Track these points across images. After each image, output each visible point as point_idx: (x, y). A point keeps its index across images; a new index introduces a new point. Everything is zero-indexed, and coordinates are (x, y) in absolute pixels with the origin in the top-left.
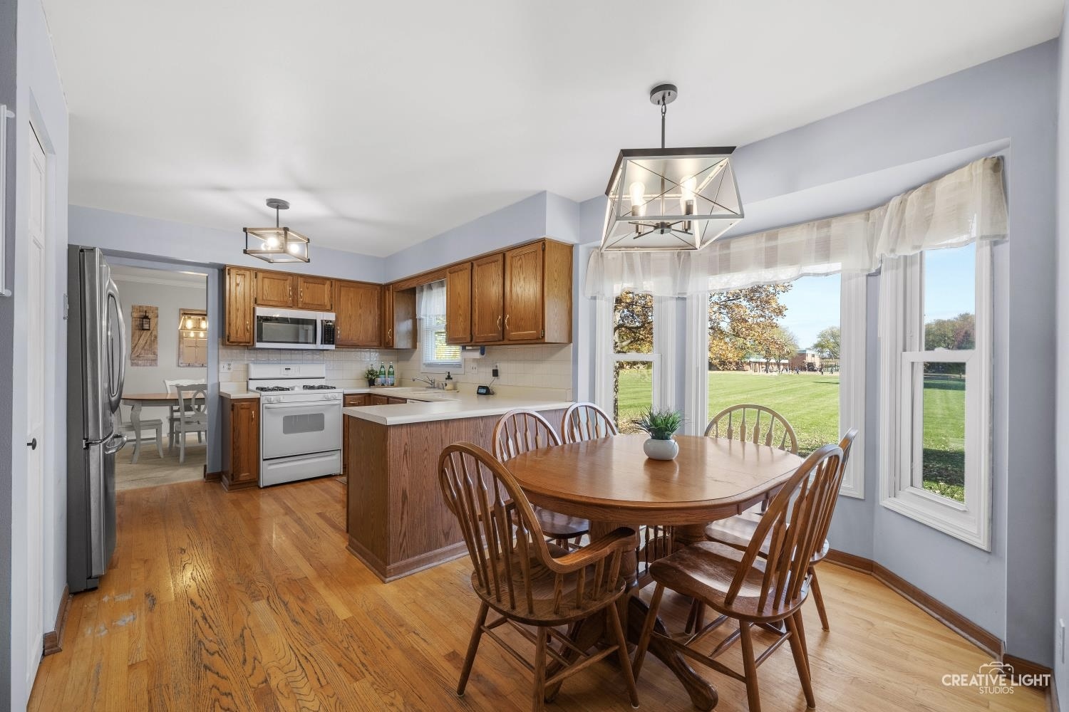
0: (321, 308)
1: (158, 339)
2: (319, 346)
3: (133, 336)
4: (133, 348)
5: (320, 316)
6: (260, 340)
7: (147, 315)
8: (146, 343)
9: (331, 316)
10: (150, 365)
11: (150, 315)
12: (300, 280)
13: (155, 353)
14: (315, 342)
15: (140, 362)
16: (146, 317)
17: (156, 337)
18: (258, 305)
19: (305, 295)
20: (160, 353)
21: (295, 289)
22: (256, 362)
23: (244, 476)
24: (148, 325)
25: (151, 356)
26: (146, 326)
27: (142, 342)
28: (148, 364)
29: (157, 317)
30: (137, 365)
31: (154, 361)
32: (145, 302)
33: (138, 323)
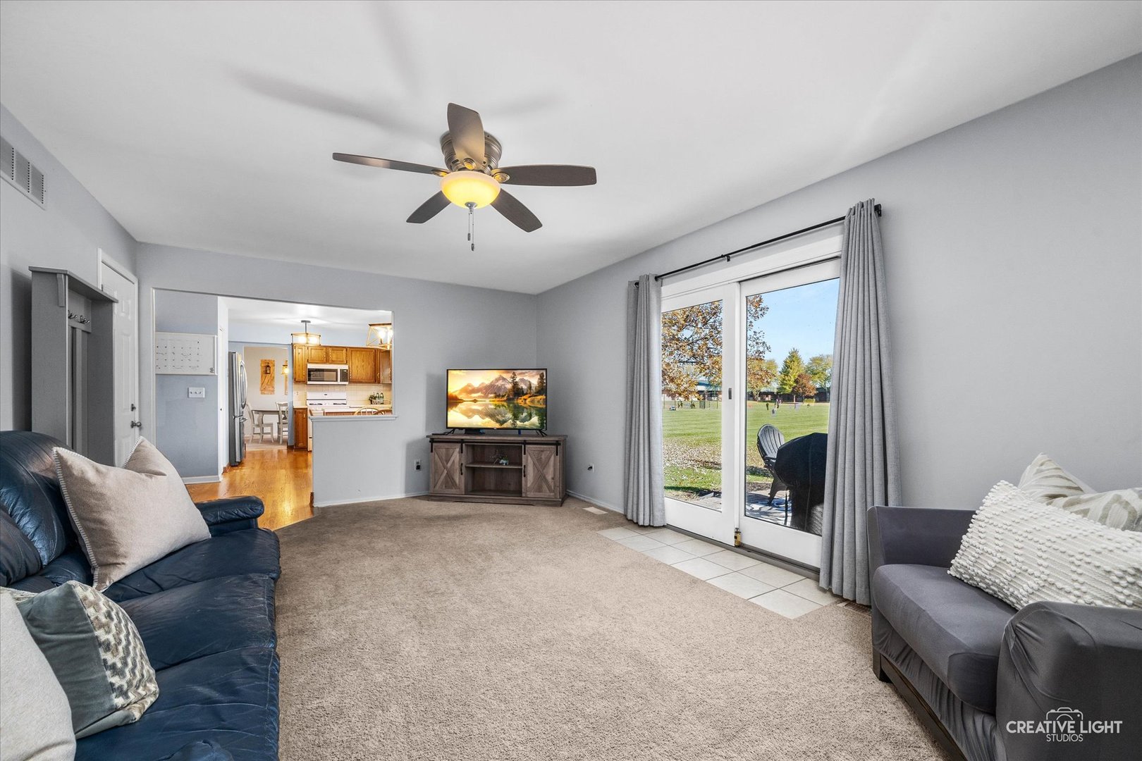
0: (341, 363)
2: (339, 382)
3: (261, 377)
4: (262, 384)
5: (339, 367)
6: (309, 380)
8: (268, 381)
9: (345, 367)
11: (270, 365)
12: (330, 350)
13: (272, 386)
14: (337, 381)
15: (266, 392)
16: (268, 366)
17: (274, 378)
18: (310, 363)
19: (333, 356)
20: (275, 386)
21: (327, 354)
22: (310, 391)
23: (301, 445)
25: (271, 389)
26: (268, 372)
27: (266, 381)
28: (270, 392)
29: (273, 366)
30: (264, 394)
31: (273, 392)
32: (268, 358)
33: (264, 370)
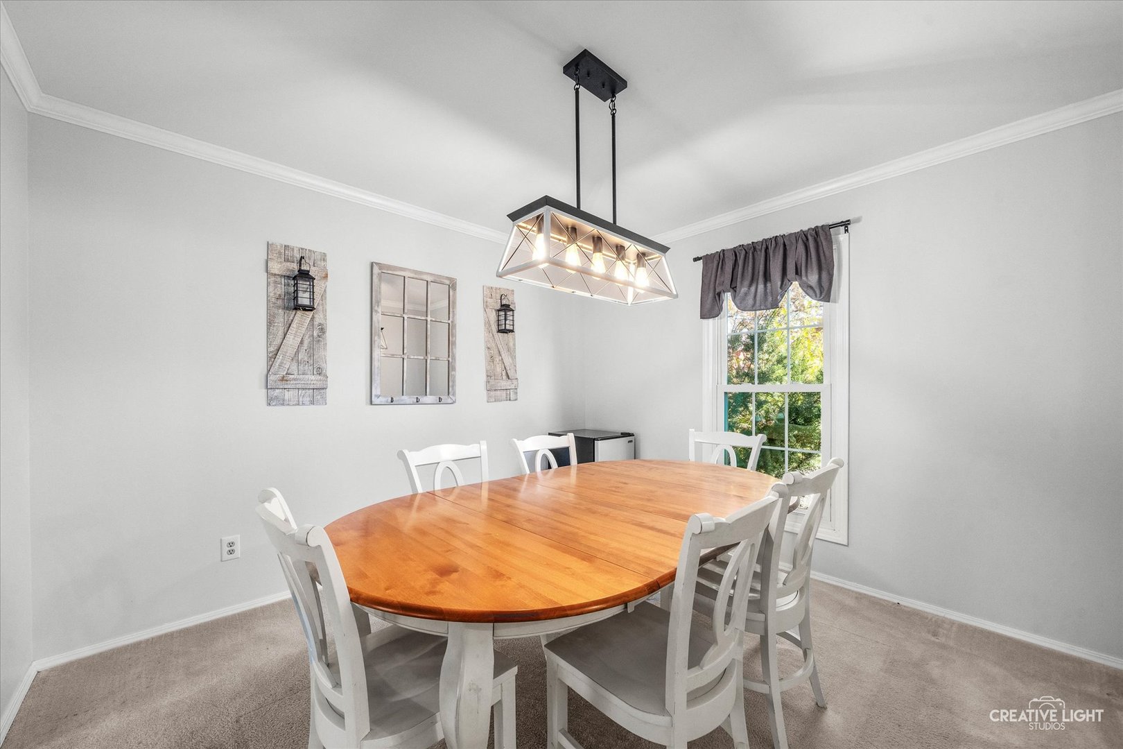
1: (328, 334)
3: (270, 323)
4: (273, 357)
7: (304, 267)
8: (302, 342)
10: (312, 403)
11: (312, 271)
13: (320, 371)
15: (288, 395)
16: (304, 275)
17: (322, 330)
20: (330, 370)
24: (307, 295)
25: (313, 379)
26: (304, 299)
27: (292, 341)
28: (307, 400)
29: (326, 276)
30: (283, 403)
31: (317, 393)
32: (303, 238)
33: (281, 290)
